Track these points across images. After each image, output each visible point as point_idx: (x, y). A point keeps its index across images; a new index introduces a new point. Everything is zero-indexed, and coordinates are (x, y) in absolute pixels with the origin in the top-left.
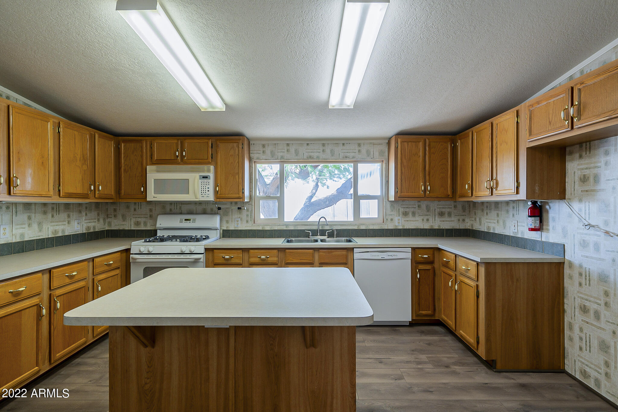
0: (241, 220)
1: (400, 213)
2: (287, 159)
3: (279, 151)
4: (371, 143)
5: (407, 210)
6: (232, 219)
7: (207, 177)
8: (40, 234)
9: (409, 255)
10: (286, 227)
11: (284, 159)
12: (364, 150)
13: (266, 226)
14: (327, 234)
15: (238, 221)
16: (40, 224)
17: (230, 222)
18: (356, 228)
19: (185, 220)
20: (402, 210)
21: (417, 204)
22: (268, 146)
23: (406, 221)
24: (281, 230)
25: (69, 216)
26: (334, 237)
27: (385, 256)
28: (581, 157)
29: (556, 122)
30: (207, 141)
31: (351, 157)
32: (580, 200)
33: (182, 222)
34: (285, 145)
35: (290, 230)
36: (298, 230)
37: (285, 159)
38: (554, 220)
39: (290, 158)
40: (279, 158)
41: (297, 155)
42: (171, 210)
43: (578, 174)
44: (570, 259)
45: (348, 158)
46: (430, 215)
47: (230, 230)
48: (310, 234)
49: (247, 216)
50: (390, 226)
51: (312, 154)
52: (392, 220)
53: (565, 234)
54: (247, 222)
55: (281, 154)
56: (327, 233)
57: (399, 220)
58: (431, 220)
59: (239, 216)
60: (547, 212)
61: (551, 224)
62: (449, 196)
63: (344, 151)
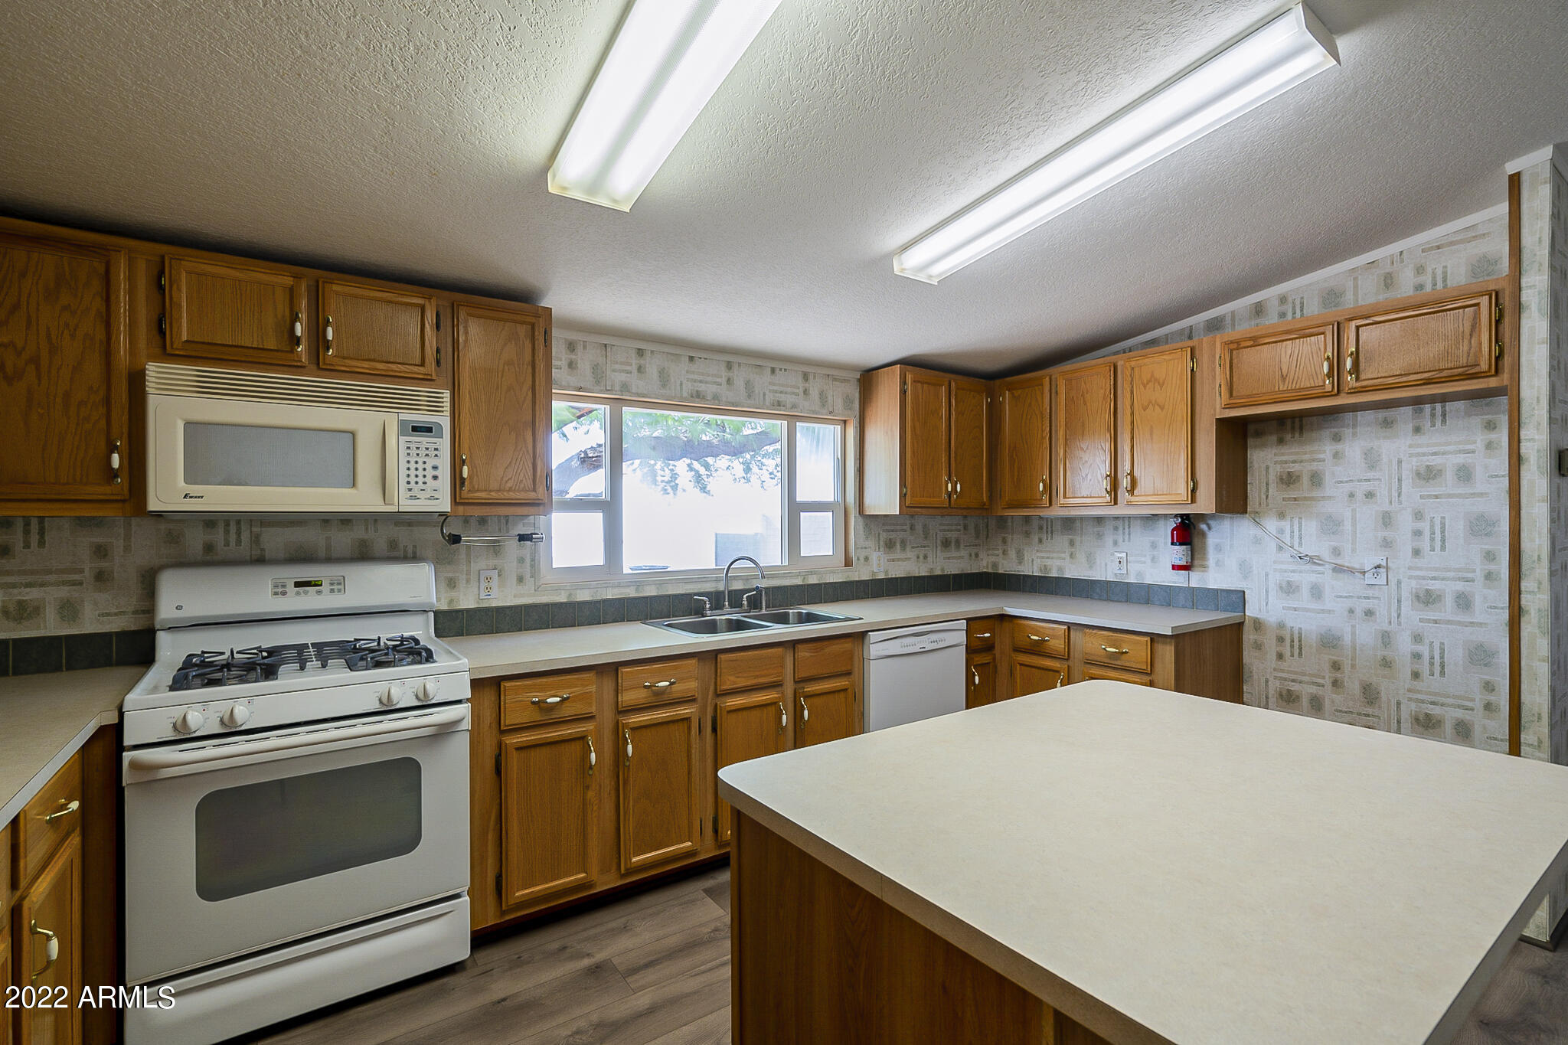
0: (499, 576)
1: (882, 543)
2: (639, 395)
3: (617, 367)
4: (828, 375)
5: (893, 536)
6: (468, 573)
7: (429, 430)
9: (962, 637)
10: (637, 591)
11: (629, 391)
12: (815, 389)
13: (578, 591)
14: (745, 602)
15: (488, 579)
17: (462, 584)
18: (799, 581)
19: (298, 584)
20: (884, 536)
21: (909, 523)
22: (585, 347)
23: (890, 561)
24: (624, 599)
26: (761, 609)
27: (925, 643)
28: (1281, 441)
29: (1298, 378)
30: (423, 300)
31: (789, 405)
32: (1281, 515)
33: (284, 593)
34: (633, 354)
35: (646, 598)
36: (669, 596)
37: (632, 393)
38: (1219, 548)
39: (645, 392)
40: (617, 388)
41: (664, 386)
43: (1275, 471)
44: (1256, 616)
45: (784, 406)
46: (928, 546)
47: (461, 611)
48: (708, 606)
49: (521, 560)
50: (861, 573)
51: (702, 387)
52: (867, 559)
53: (1245, 569)
54: (520, 579)
55: (623, 377)
56: (745, 599)
57: (879, 557)
58: (930, 556)
59: (492, 562)
60: (1203, 535)
61: (1212, 556)
62: (985, 505)
63: (775, 388)
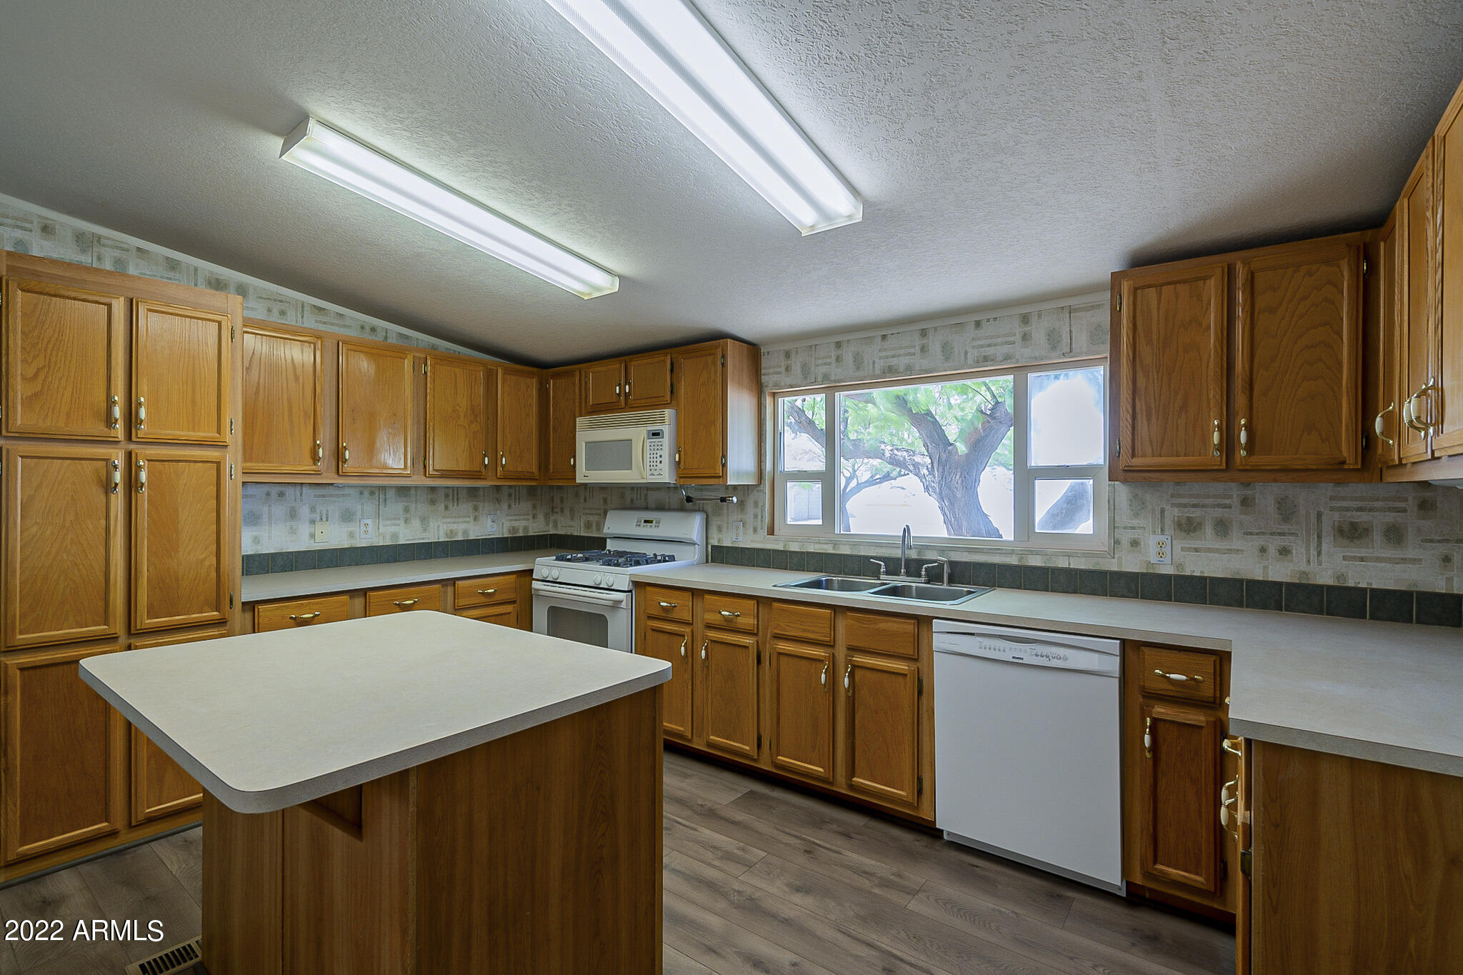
0: (743, 526)
1: (1168, 522)
2: (835, 381)
3: (820, 362)
4: (1062, 308)
5: (1196, 513)
6: (728, 523)
7: (658, 434)
8: (424, 535)
9: (1113, 665)
10: (834, 548)
11: (829, 380)
12: (1039, 332)
13: (791, 543)
14: (923, 573)
15: (737, 528)
16: (424, 520)
17: (724, 530)
18: (1013, 561)
19: (646, 521)
20: (1173, 513)
21: (1238, 495)
22: (797, 352)
23: (1190, 549)
24: (822, 554)
25: (476, 509)
26: (943, 582)
27: (1027, 653)
30: (662, 358)
31: (1004, 358)
33: (640, 525)
34: (832, 347)
35: (841, 555)
36: (860, 556)
37: (831, 381)
39: (842, 378)
40: (820, 379)
41: (858, 369)
42: (632, 501)
45: (992, 360)
46: (1296, 534)
47: (723, 547)
48: (882, 570)
49: (756, 516)
50: (1130, 563)
51: (894, 362)
52: (1135, 543)
54: (755, 530)
55: (823, 370)
56: (924, 570)
57: (1161, 545)
58: (1298, 550)
59: (739, 517)
62: (1344, 463)
63: (981, 343)
